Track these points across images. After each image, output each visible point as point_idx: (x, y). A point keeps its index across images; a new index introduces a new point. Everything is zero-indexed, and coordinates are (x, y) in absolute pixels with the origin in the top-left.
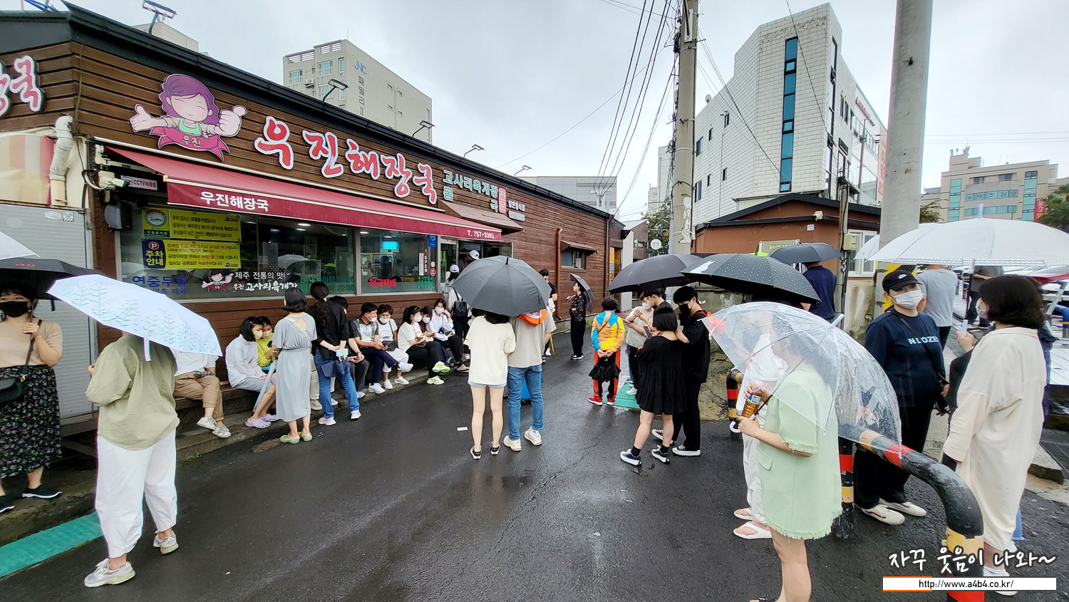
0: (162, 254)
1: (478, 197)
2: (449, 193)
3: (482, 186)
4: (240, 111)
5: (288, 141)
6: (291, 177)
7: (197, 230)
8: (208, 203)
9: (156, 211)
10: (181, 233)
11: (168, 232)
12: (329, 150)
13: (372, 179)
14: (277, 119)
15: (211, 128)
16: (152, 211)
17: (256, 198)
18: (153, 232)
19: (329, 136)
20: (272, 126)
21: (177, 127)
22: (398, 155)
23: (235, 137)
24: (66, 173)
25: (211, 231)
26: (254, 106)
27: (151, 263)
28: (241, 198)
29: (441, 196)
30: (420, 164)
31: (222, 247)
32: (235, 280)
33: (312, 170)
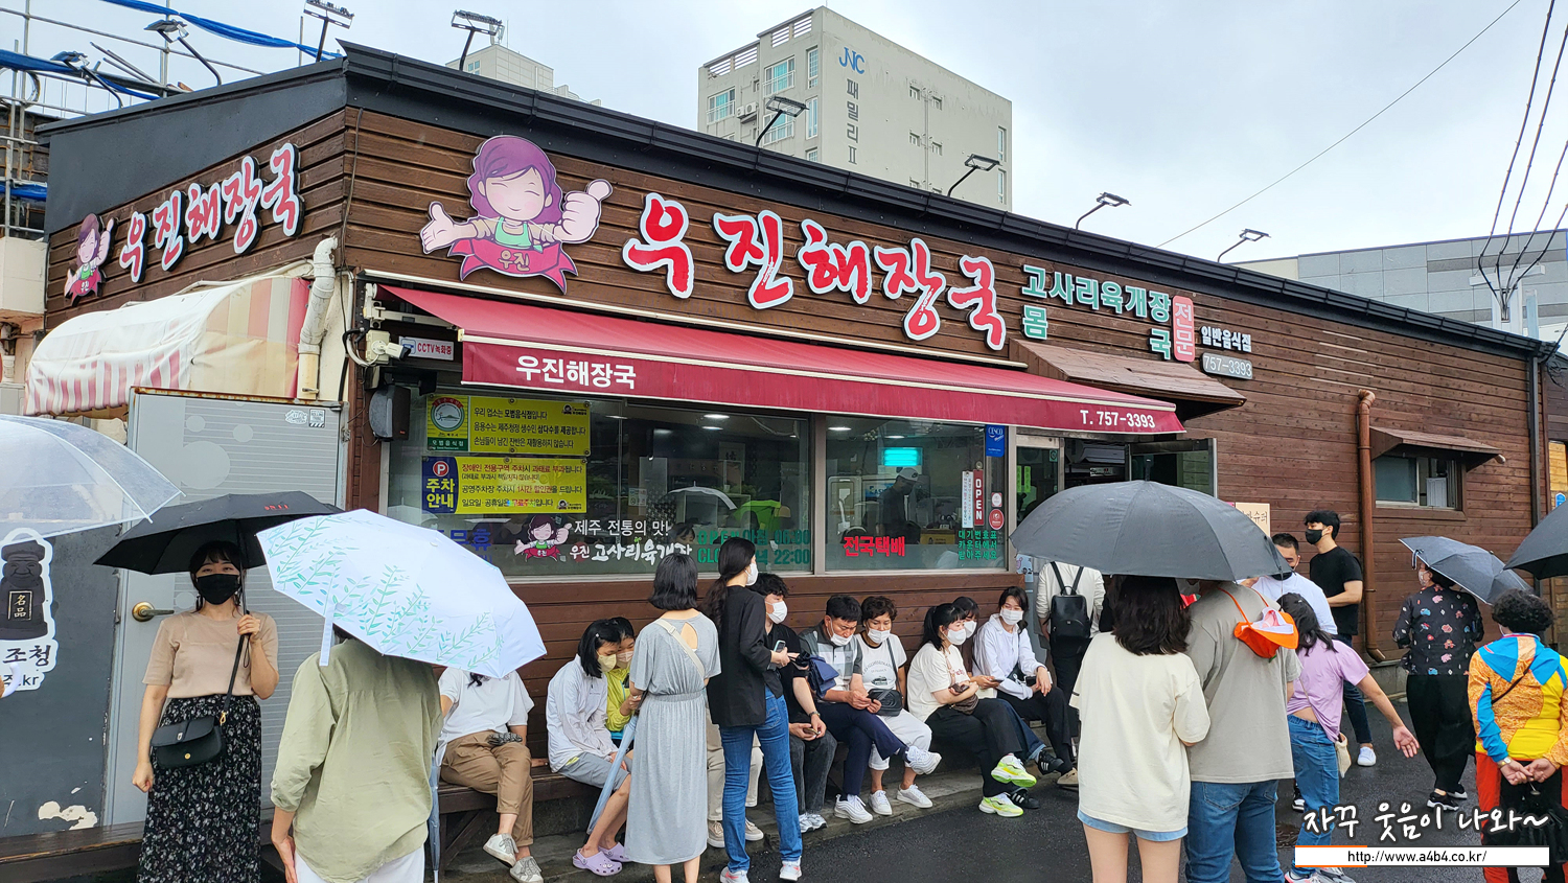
0: (452, 485)
1: (1115, 323)
2: (1036, 321)
3: (1127, 296)
4: (600, 189)
5: (684, 240)
6: (689, 314)
7: (515, 435)
8: (529, 378)
9: (448, 400)
10: (487, 442)
11: (466, 441)
12: (765, 249)
13: (855, 304)
14: (666, 196)
15: (547, 231)
16: (442, 400)
17: (614, 361)
18: (441, 443)
19: (766, 219)
20: (657, 210)
21: (493, 236)
22: (915, 241)
23: (589, 242)
24: (322, 340)
25: (537, 436)
26: (624, 176)
27: (433, 503)
28: (586, 363)
29: (1018, 329)
30: (965, 258)
31: (555, 469)
32: (574, 539)
33: (730, 294)
